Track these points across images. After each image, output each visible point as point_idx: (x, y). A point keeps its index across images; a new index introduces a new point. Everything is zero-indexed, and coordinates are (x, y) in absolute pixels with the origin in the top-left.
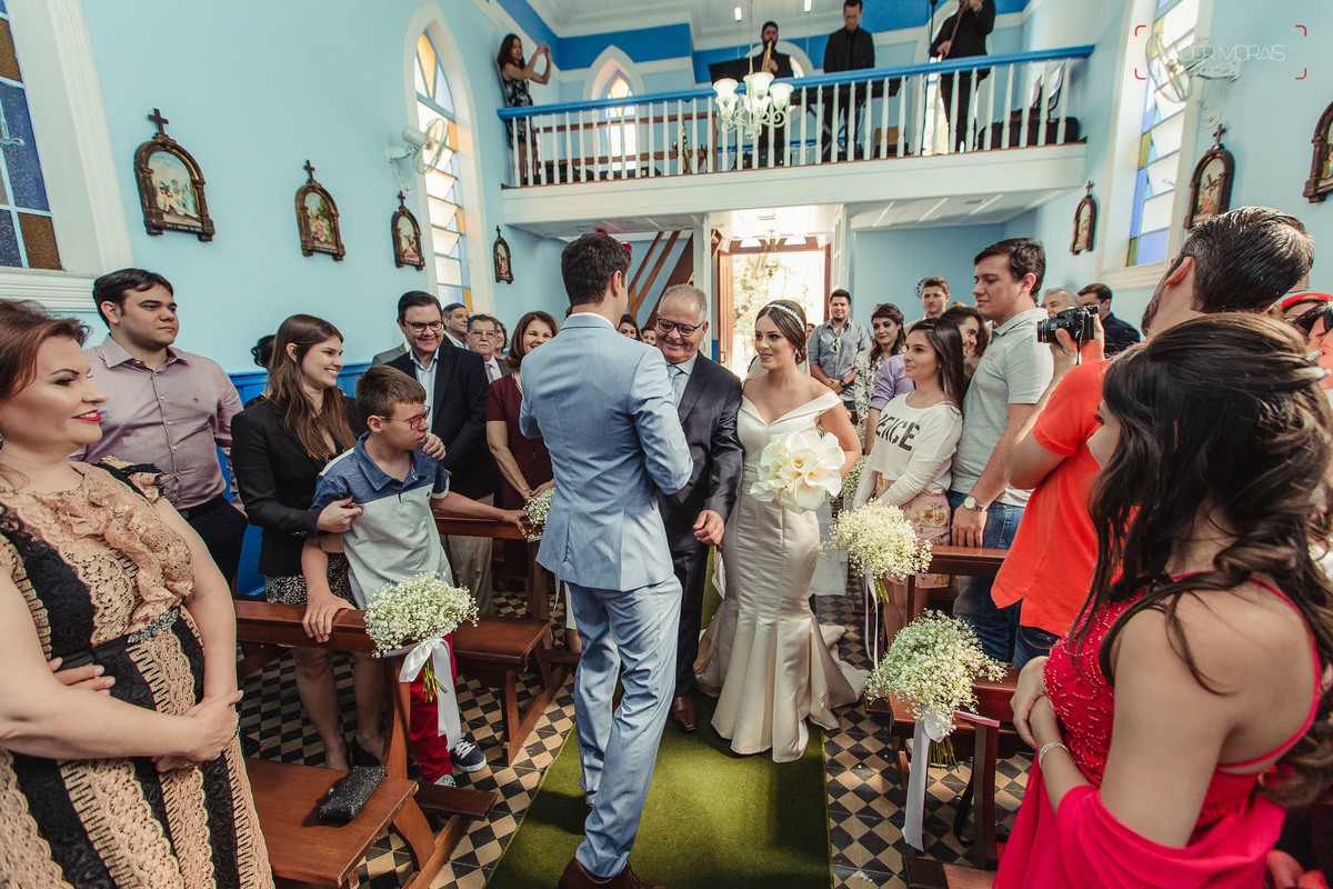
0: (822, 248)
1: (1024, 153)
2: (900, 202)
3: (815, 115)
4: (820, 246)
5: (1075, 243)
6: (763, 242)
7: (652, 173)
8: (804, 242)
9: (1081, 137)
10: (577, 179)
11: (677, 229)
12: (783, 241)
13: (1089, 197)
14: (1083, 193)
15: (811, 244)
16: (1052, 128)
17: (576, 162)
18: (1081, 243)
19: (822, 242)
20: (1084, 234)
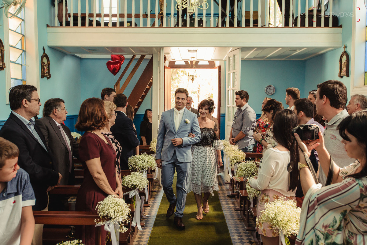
0: (217, 67)
1: (315, 30)
2: (259, 48)
3: (218, 4)
4: (216, 66)
5: (340, 72)
6: (186, 62)
7: (133, 25)
8: (208, 64)
9: (340, 25)
10: (91, 25)
11: (144, 54)
12: (197, 62)
13: (345, 52)
14: (342, 50)
15: (211, 65)
16: (327, 19)
17: (91, 15)
18: (343, 73)
19: (217, 64)
20: (344, 69)
